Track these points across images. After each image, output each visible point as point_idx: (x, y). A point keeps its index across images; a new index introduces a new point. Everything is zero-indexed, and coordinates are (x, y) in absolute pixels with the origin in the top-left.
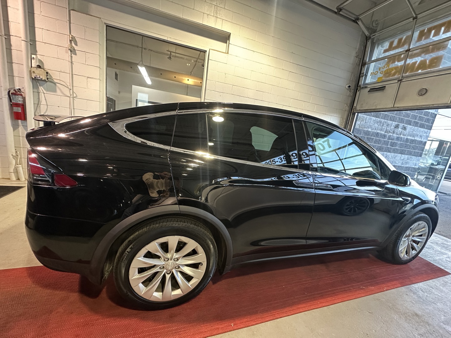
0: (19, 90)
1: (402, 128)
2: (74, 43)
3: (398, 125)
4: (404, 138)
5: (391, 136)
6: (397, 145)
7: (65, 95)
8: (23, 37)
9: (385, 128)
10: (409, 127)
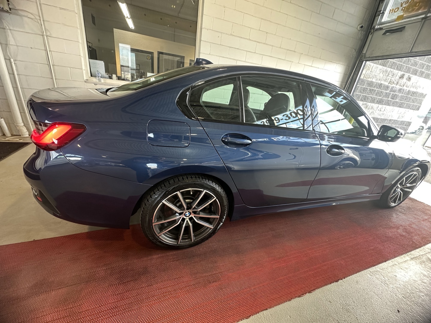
3: (404, 75)
4: (406, 90)
6: (398, 97)
7: (35, 32)
9: (390, 78)
10: (414, 78)
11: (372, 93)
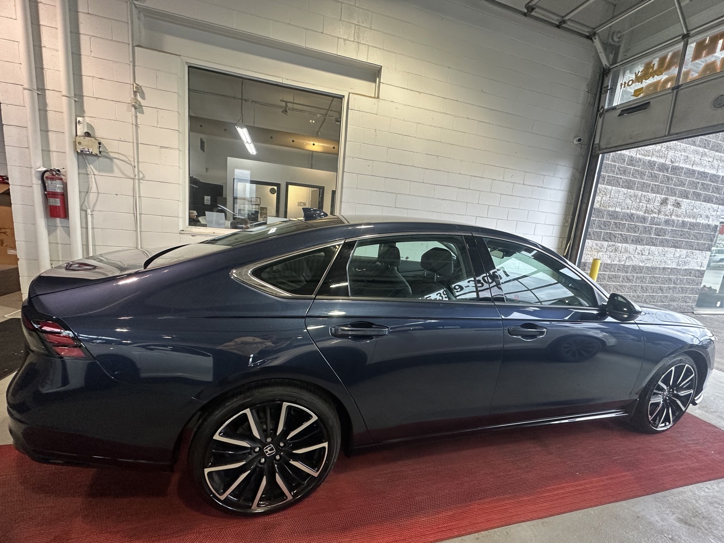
0: (57, 172)
1: (674, 205)
2: (140, 96)
3: (667, 199)
4: (678, 221)
5: (656, 219)
6: (667, 233)
7: (126, 175)
8: (64, 92)
9: (644, 205)
10: (685, 202)
11: (619, 228)
